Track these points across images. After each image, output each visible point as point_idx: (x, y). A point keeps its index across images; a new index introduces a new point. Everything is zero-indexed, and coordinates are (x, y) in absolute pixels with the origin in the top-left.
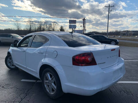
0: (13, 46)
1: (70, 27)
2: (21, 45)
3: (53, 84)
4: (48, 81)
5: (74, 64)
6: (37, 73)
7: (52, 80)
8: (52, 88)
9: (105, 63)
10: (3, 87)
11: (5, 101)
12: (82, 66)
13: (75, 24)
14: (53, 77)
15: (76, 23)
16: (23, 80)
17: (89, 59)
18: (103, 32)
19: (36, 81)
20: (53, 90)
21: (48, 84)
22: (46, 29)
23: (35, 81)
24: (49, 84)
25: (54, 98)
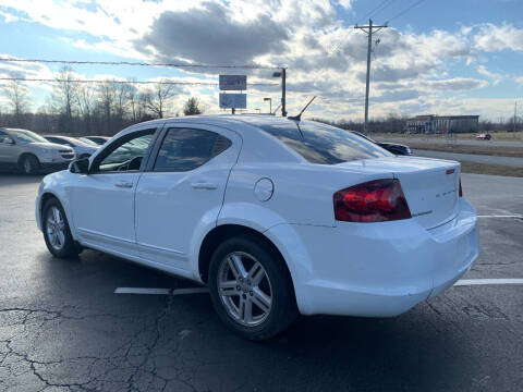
0: (77, 169)
1: (225, 102)
2: (101, 167)
3: (256, 289)
4: (234, 283)
5: (338, 217)
6: (186, 260)
7: (253, 276)
8: (253, 304)
9: (430, 212)
10: (59, 315)
11: (93, 355)
12: (361, 221)
13: (244, 92)
14: (258, 264)
15: (245, 89)
16: (120, 290)
17: (390, 200)
18: (343, 120)
19: (171, 292)
20: (256, 311)
21: (235, 292)
22: (131, 109)
23: (165, 291)
24: (241, 293)
25: (262, 337)
